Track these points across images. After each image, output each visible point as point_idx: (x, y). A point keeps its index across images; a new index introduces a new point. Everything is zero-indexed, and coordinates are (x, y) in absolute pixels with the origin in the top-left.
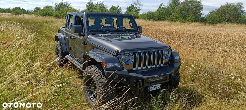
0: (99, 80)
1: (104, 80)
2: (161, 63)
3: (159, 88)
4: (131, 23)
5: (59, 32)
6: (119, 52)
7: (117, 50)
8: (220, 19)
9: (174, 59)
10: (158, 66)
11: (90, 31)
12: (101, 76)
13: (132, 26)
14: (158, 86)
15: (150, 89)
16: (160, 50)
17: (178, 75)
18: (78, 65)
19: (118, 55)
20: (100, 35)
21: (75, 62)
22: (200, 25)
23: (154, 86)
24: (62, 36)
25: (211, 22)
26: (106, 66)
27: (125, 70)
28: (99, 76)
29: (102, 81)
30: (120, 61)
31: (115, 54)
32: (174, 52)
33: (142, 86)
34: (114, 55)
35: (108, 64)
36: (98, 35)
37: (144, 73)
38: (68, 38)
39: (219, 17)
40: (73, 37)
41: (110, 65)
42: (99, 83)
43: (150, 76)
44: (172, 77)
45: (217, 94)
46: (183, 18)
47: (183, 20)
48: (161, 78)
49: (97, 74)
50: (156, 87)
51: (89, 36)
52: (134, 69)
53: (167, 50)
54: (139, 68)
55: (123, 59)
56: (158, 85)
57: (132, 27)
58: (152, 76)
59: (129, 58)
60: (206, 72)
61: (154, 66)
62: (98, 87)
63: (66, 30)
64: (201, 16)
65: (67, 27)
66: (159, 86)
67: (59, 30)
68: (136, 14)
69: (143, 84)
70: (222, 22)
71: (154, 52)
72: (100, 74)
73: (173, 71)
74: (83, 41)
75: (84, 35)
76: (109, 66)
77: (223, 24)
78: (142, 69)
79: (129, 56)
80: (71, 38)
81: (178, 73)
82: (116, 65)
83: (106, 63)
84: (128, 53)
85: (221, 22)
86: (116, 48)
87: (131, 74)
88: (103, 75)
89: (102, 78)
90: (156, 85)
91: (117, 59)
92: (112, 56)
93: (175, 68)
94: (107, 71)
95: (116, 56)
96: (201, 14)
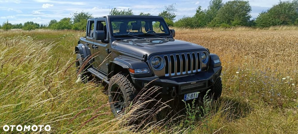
0: (126, 90)
1: (132, 89)
2: (197, 69)
3: (197, 97)
5: (79, 43)
6: (148, 56)
7: (145, 54)
8: (273, 21)
9: (214, 63)
10: (194, 71)
11: (115, 37)
12: (128, 85)
13: (163, 29)
14: (196, 95)
15: (187, 98)
16: (196, 53)
17: (219, 82)
18: (102, 77)
19: (147, 60)
20: (125, 40)
21: (99, 75)
22: (249, 30)
23: (190, 94)
24: (83, 47)
25: (262, 26)
26: (134, 73)
27: (156, 76)
28: (126, 84)
29: (130, 90)
30: (150, 67)
31: (144, 58)
32: (213, 56)
33: (176, 94)
34: (142, 60)
35: (136, 71)
36: (124, 40)
37: (178, 80)
38: (90, 48)
39: (272, 20)
40: (96, 46)
41: (139, 71)
42: (127, 93)
43: (186, 82)
44: (211, 83)
45: (269, 104)
46: (227, 22)
47: (228, 25)
48: (199, 85)
49: (124, 82)
50: (193, 96)
51: (113, 43)
52: (167, 75)
53: (204, 53)
54: (173, 74)
55: (153, 64)
56: (196, 93)
57: (162, 31)
58: (187, 82)
59: (160, 63)
60: (254, 79)
61: (189, 72)
62: (126, 98)
63: (87, 39)
64: (249, 20)
65: (88, 36)
67: (79, 41)
68: (169, 21)
69: (177, 92)
70: (276, 24)
71: (188, 55)
72: (127, 83)
73: (212, 76)
74: (107, 49)
75: (107, 42)
76: (137, 73)
77: (277, 27)
78: (176, 75)
79: (159, 61)
80: (93, 48)
81: (220, 80)
82: (145, 71)
83: (134, 69)
84: (159, 58)
85: (274, 24)
86: (145, 53)
87: (162, 81)
88: (131, 84)
89: (129, 87)
90: (193, 94)
91: (147, 64)
92: (140, 61)
93: (215, 73)
94: (135, 78)
95: (145, 61)
96: (250, 17)
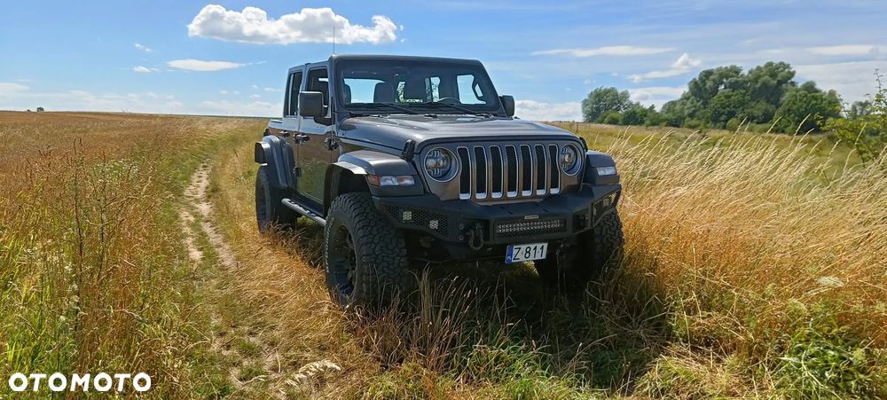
3: (543, 257)
4: (477, 87)
5: (266, 134)
6: (417, 145)
7: (409, 141)
9: (598, 174)
10: (540, 193)
11: (346, 108)
13: (480, 94)
14: (538, 249)
15: (513, 256)
16: (545, 146)
19: (414, 156)
23: (524, 247)
24: (275, 141)
26: (379, 185)
27: (434, 196)
30: (421, 173)
31: (406, 153)
32: (596, 157)
33: (482, 240)
34: (403, 157)
35: (385, 180)
38: (289, 144)
40: (303, 134)
41: (390, 182)
43: (510, 215)
48: (547, 225)
50: (532, 252)
52: (464, 197)
53: (571, 147)
54: (480, 196)
55: (428, 168)
56: (539, 246)
57: (479, 98)
58: (515, 215)
59: (448, 166)
61: (526, 194)
65: (288, 114)
66: (542, 248)
67: (267, 130)
69: (486, 238)
71: (524, 149)
73: (586, 206)
74: (327, 140)
75: (329, 122)
76: (387, 185)
78: (489, 199)
79: (447, 161)
80: (297, 141)
82: (408, 182)
83: (378, 176)
84: (444, 151)
90: (532, 246)
91: (412, 166)
92: (398, 160)
93: (596, 199)
94: (379, 199)
95: (408, 157)
